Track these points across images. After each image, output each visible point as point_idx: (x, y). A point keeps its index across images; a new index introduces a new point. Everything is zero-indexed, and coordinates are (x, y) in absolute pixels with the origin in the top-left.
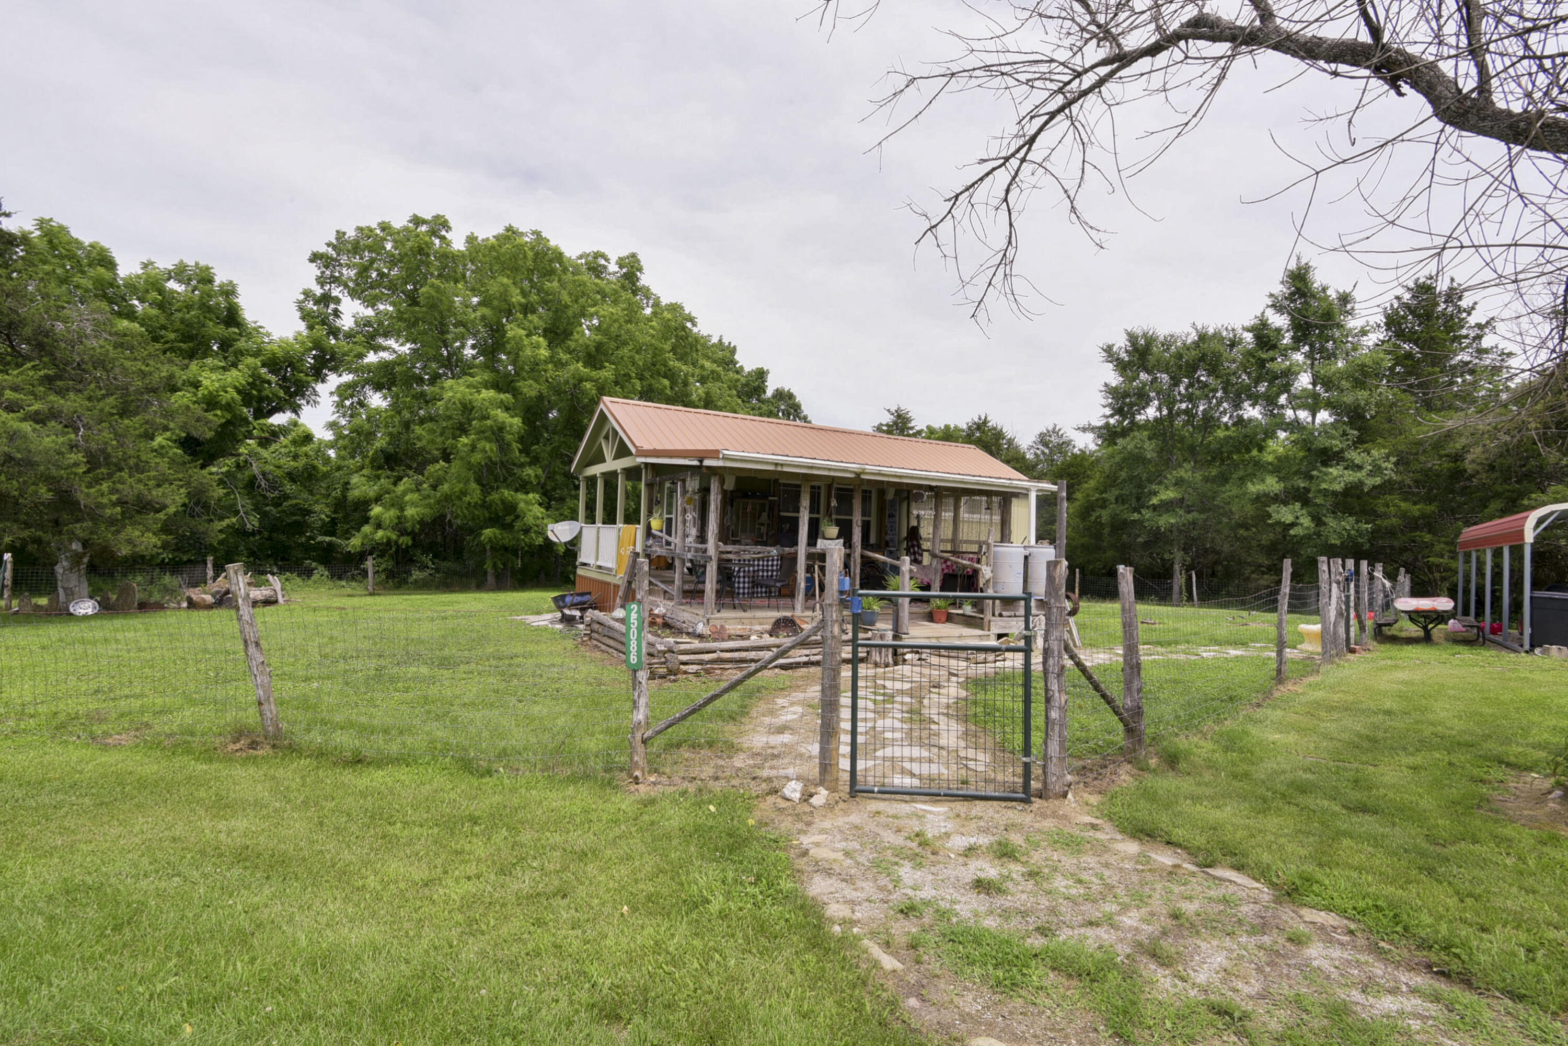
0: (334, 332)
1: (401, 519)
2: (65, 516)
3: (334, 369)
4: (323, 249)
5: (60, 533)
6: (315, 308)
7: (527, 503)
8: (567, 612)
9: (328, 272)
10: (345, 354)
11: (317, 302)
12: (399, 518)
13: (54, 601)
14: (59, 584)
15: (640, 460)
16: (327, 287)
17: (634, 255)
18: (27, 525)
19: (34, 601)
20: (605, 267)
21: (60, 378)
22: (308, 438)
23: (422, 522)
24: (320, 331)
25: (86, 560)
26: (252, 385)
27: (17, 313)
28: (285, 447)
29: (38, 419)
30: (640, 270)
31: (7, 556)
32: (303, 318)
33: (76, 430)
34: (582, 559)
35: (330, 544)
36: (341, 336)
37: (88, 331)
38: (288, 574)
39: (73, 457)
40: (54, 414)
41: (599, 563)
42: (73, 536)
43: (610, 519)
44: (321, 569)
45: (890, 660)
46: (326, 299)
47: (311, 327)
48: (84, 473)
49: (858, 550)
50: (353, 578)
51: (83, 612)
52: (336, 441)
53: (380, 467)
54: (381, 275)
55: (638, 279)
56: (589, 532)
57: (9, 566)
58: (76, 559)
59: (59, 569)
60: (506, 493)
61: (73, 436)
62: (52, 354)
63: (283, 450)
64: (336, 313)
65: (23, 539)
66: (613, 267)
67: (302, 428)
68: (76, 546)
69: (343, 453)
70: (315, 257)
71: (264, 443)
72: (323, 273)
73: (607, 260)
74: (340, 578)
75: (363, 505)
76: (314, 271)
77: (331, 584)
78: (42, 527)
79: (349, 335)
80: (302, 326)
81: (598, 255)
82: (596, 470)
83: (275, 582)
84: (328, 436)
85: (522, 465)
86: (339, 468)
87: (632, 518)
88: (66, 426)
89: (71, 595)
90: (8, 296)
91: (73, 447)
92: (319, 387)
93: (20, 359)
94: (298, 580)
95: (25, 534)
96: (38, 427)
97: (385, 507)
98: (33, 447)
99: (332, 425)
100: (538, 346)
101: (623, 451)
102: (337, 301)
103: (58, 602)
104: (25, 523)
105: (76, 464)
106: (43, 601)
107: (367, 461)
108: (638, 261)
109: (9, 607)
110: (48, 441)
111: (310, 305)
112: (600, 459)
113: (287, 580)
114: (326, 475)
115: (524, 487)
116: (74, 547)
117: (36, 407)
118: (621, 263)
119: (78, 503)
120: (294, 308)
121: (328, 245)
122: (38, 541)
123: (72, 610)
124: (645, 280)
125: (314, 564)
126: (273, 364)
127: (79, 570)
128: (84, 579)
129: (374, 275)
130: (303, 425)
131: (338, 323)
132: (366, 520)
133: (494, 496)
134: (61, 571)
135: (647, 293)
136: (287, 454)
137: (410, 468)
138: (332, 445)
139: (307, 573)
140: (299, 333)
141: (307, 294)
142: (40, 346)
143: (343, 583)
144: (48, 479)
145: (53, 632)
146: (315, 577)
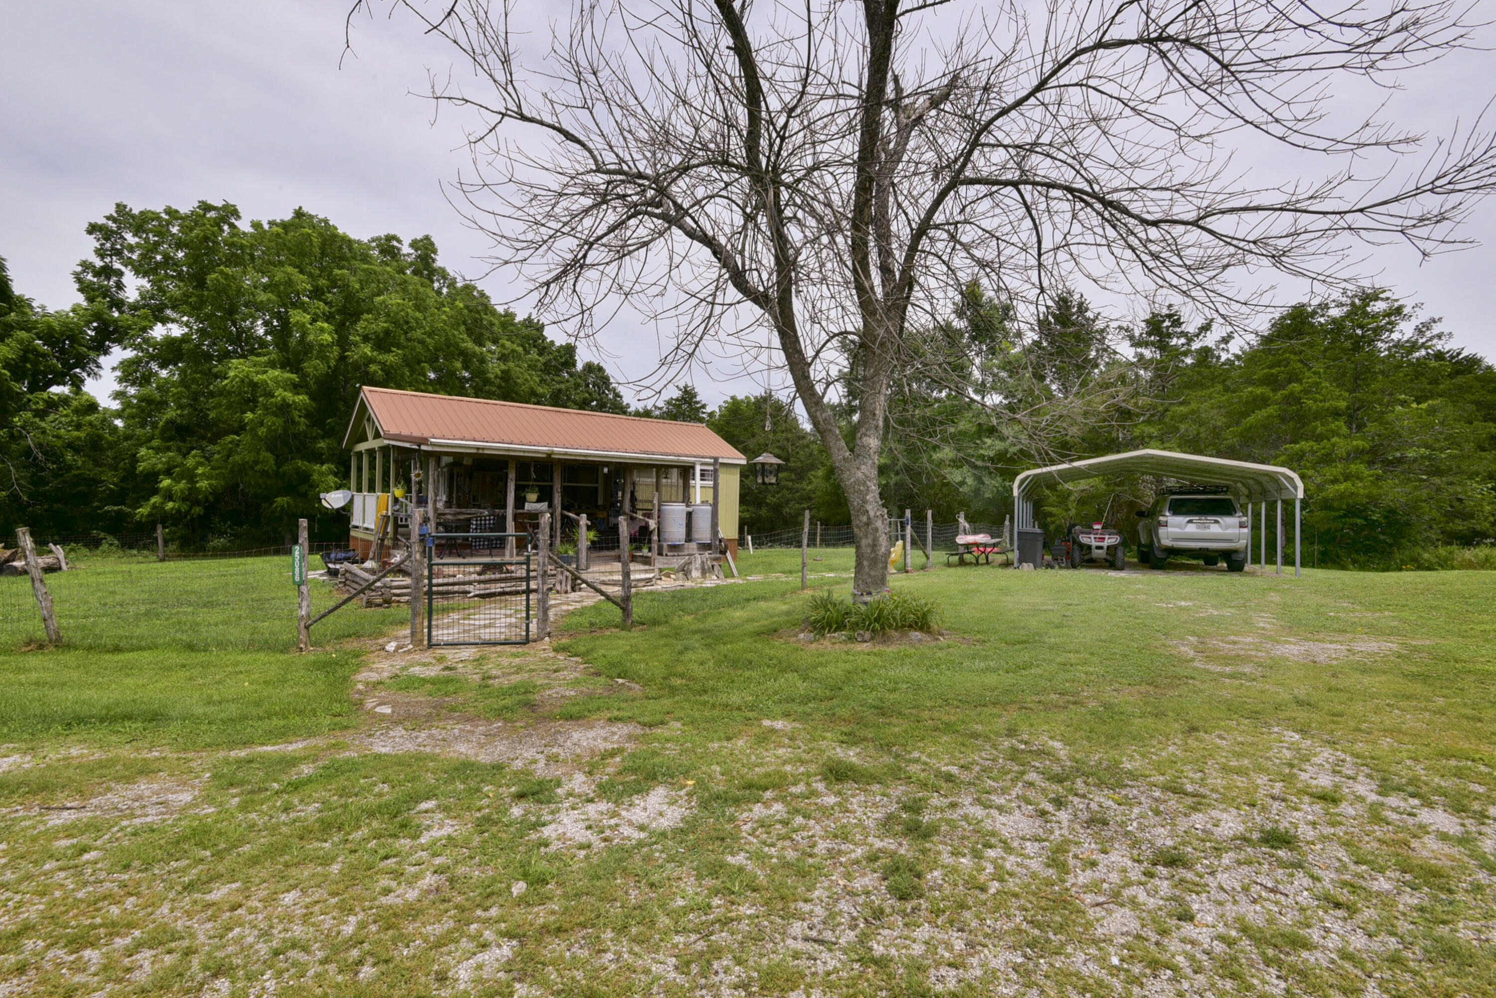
0: (118, 304)
1: (193, 490)
3: (119, 341)
4: (101, 221)
6: (95, 280)
7: (321, 474)
8: (331, 566)
9: (108, 245)
10: (129, 327)
11: (97, 273)
12: (190, 489)
15: (386, 442)
16: (108, 260)
17: (427, 238)
20: (399, 249)
22: (92, 407)
23: (214, 493)
24: (101, 303)
26: (24, 359)
28: (66, 416)
30: (435, 252)
32: (81, 290)
34: (354, 522)
35: (119, 513)
36: (125, 308)
38: (73, 545)
41: (365, 525)
43: (372, 489)
44: (110, 539)
45: (569, 588)
46: (106, 272)
47: (91, 300)
49: (559, 510)
50: (145, 547)
52: (123, 410)
53: (170, 439)
54: (166, 257)
55: (434, 260)
56: (358, 499)
60: (300, 463)
63: (63, 419)
64: (120, 286)
66: (406, 249)
67: (85, 397)
69: (131, 422)
70: (93, 229)
71: (41, 414)
72: (102, 245)
73: (399, 241)
74: (131, 548)
75: (152, 477)
76: (92, 242)
77: (121, 553)
79: (134, 307)
80: (80, 299)
81: (390, 238)
82: (362, 447)
83: (59, 551)
84: (115, 405)
85: (315, 439)
86: (127, 438)
87: (386, 488)
92: (102, 360)
94: (85, 551)
97: (173, 479)
99: (118, 395)
100: (322, 330)
101: (377, 435)
102: (120, 274)
107: (157, 432)
108: (432, 244)
111: (90, 277)
112: (364, 439)
113: (72, 550)
114: (112, 445)
115: (319, 458)
118: (414, 244)
120: (71, 279)
121: (108, 218)
124: (440, 261)
125: (102, 535)
126: (49, 336)
129: (159, 258)
130: (86, 393)
131: (121, 295)
132: (156, 491)
133: (287, 468)
135: (443, 274)
136: (69, 424)
137: (204, 438)
138: (119, 414)
139: (94, 544)
140: (79, 305)
141: (86, 266)
143: (135, 552)
146: (105, 547)
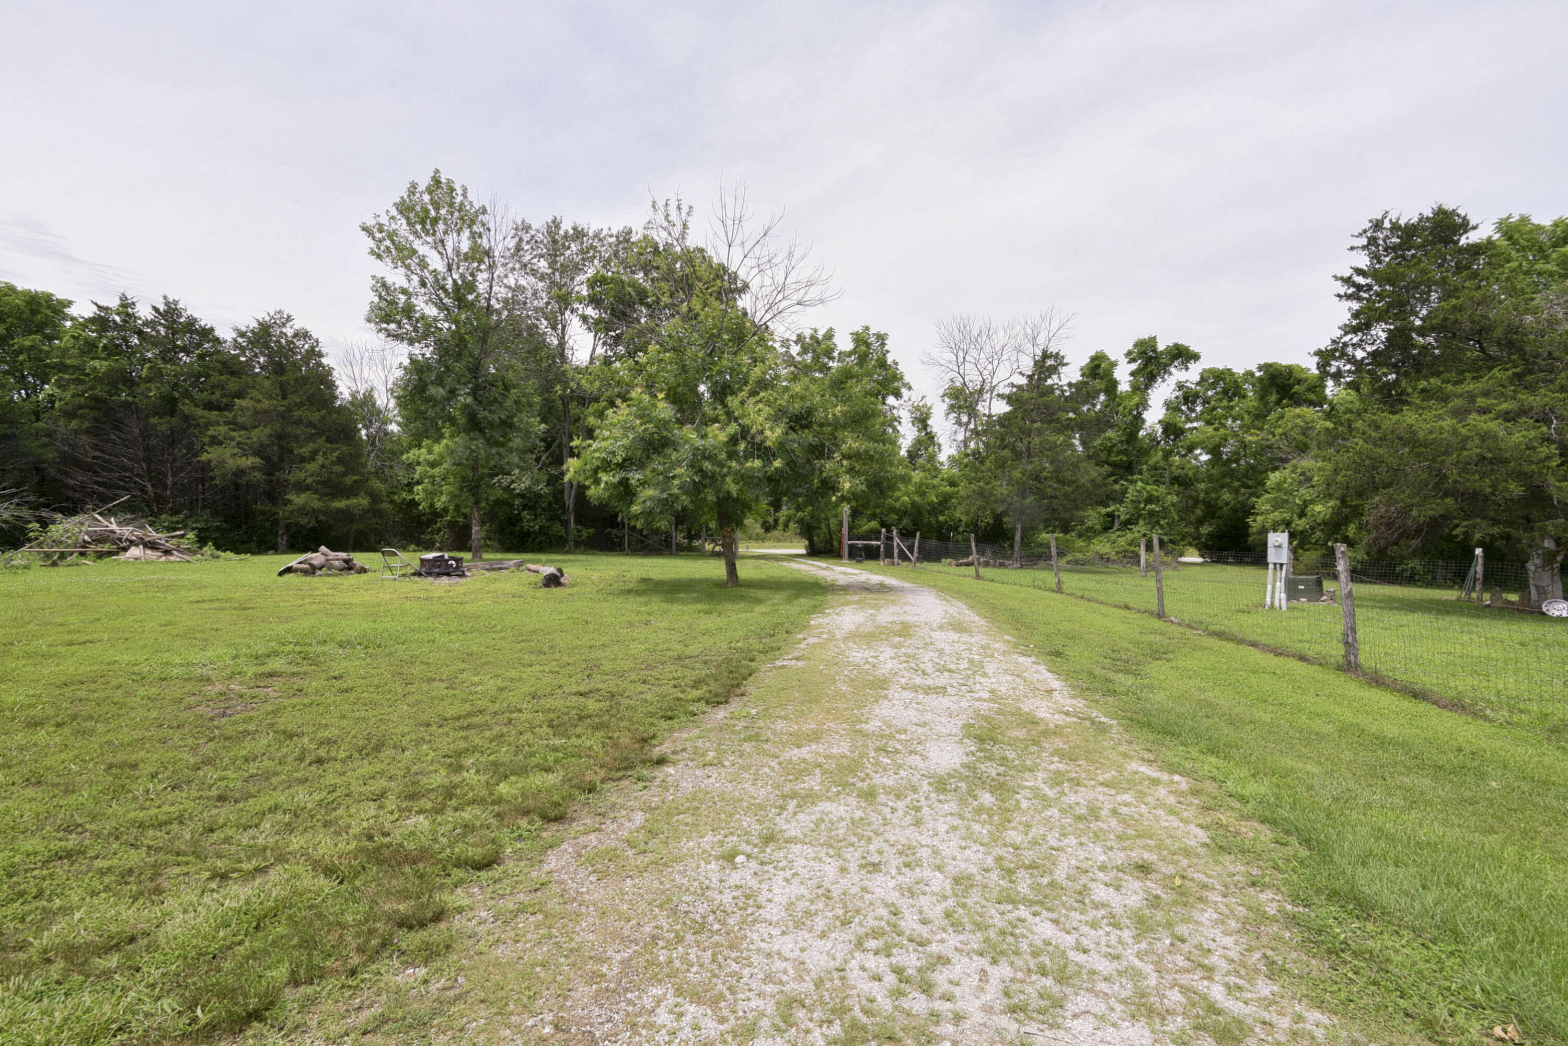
2: (1535, 514)
5: (1532, 530)
13: (1526, 598)
14: (1531, 581)
18: (1495, 521)
19: (1504, 595)
21: (1530, 372)
25: (1559, 558)
27: (1487, 317)
29: (1508, 417)
31: (1478, 551)
33: (1548, 423)
37: (1560, 316)
39: (1544, 451)
40: (1524, 412)
42: (1544, 534)
48: (1558, 466)
51: (1557, 613)
57: (1480, 560)
58: (1549, 557)
59: (1530, 566)
61: (1545, 429)
62: (1521, 349)
65: (1492, 536)
68: (1548, 544)
78: (1510, 524)
88: (1537, 421)
89: (1544, 594)
90: (1478, 305)
91: (1547, 440)
93: (1491, 362)
95: (1496, 530)
96: (1509, 425)
98: (1502, 445)
103: (1530, 599)
104: (1493, 519)
105: (1549, 458)
106: (1514, 597)
109: (1480, 599)
110: (1517, 438)
116: (1546, 544)
117: (1505, 406)
119: (1550, 498)
122: (1507, 537)
123: (1544, 609)
127: (1552, 569)
128: (1557, 578)
134: (1533, 568)
142: (1510, 344)
144: (1520, 476)
145: (1527, 629)
